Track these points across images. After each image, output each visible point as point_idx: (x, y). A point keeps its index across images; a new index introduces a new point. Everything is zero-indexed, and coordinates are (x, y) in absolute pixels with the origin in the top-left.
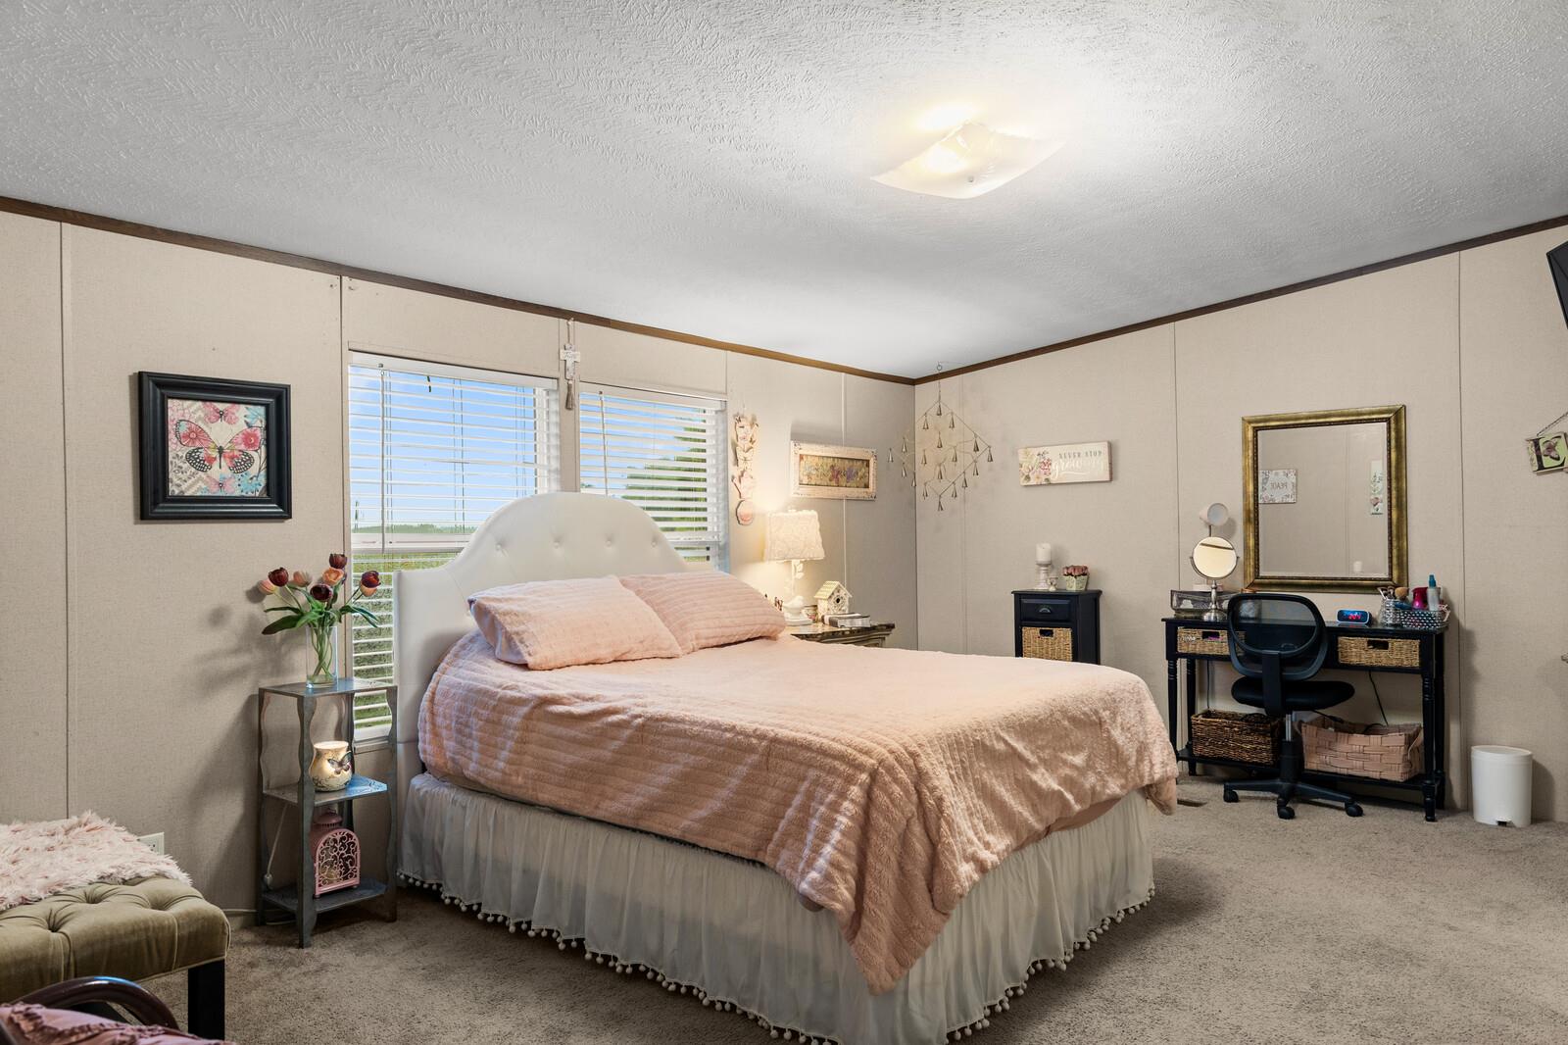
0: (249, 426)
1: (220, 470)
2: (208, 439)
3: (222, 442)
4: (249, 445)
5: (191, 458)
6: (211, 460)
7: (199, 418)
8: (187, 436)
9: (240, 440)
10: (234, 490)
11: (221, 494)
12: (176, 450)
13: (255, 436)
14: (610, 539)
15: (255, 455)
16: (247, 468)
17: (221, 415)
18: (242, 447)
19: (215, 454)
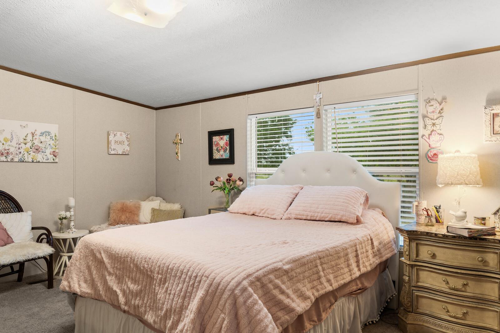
0: (227, 141)
1: (222, 152)
2: (220, 145)
3: (222, 145)
4: (227, 145)
5: (217, 150)
6: (220, 150)
7: (218, 140)
8: (216, 145)
9: (225, 144)
10: (224, 157)
11: (222, 158)
12: (215, 148)
13: (228, 143)
14: (328, 170)
15: (227, 148)
16: (226, 151)
17: (222, 138)
18: (225, 146)
19: (221, 148)
